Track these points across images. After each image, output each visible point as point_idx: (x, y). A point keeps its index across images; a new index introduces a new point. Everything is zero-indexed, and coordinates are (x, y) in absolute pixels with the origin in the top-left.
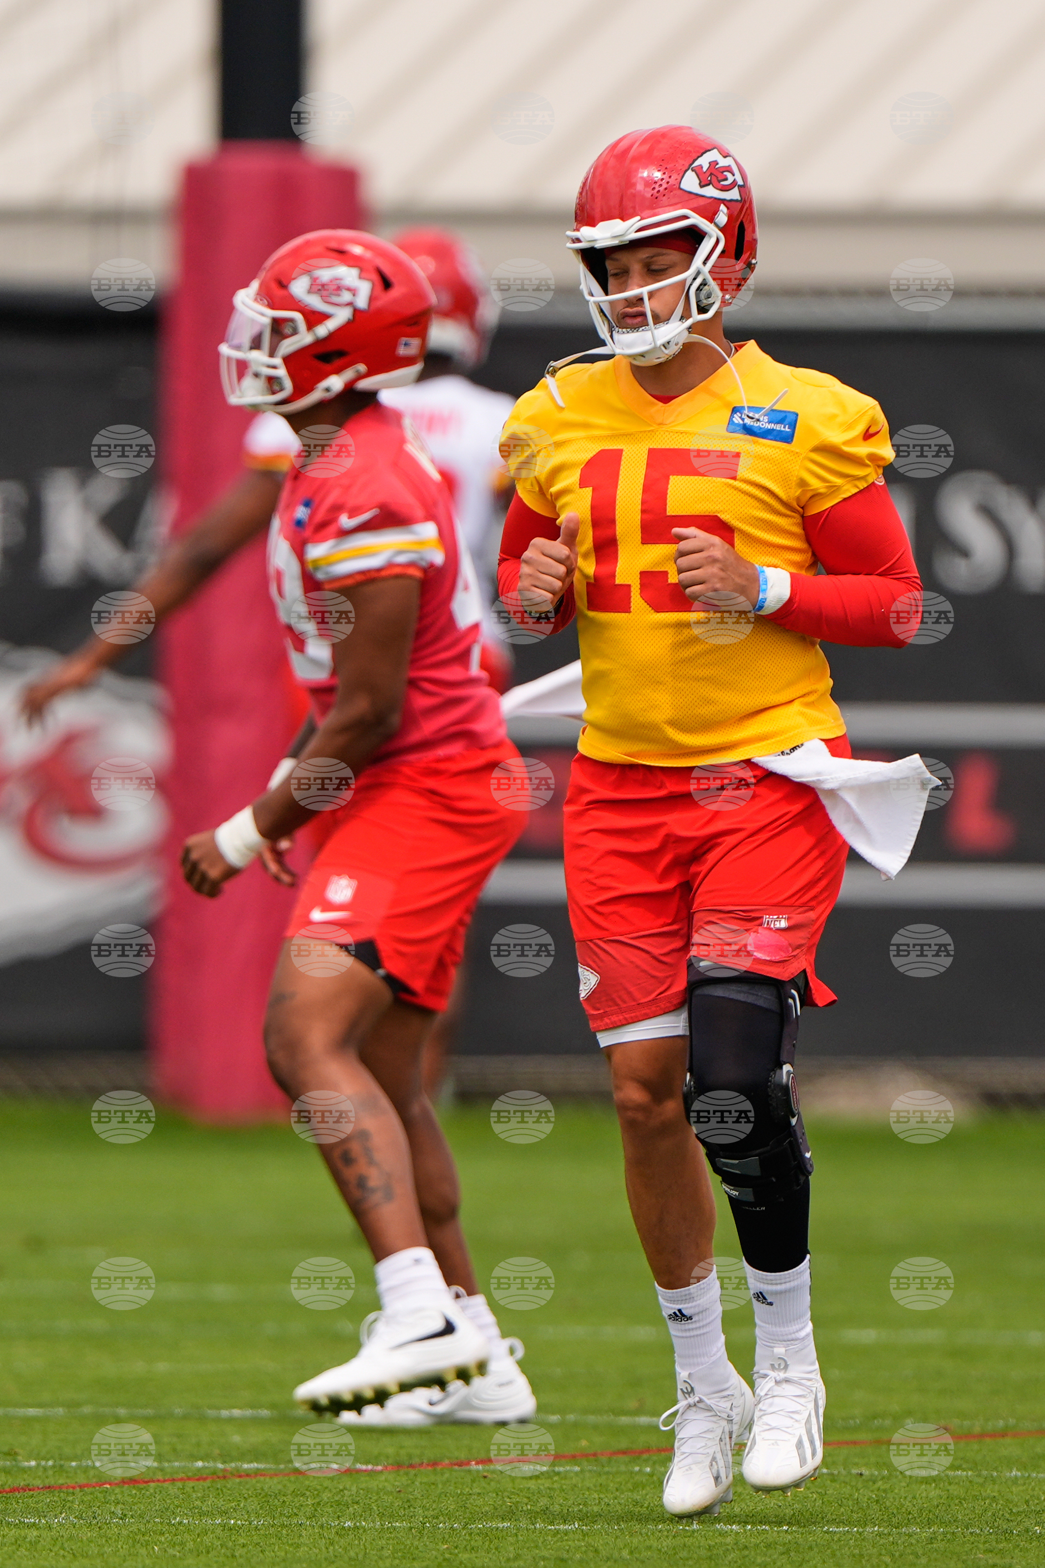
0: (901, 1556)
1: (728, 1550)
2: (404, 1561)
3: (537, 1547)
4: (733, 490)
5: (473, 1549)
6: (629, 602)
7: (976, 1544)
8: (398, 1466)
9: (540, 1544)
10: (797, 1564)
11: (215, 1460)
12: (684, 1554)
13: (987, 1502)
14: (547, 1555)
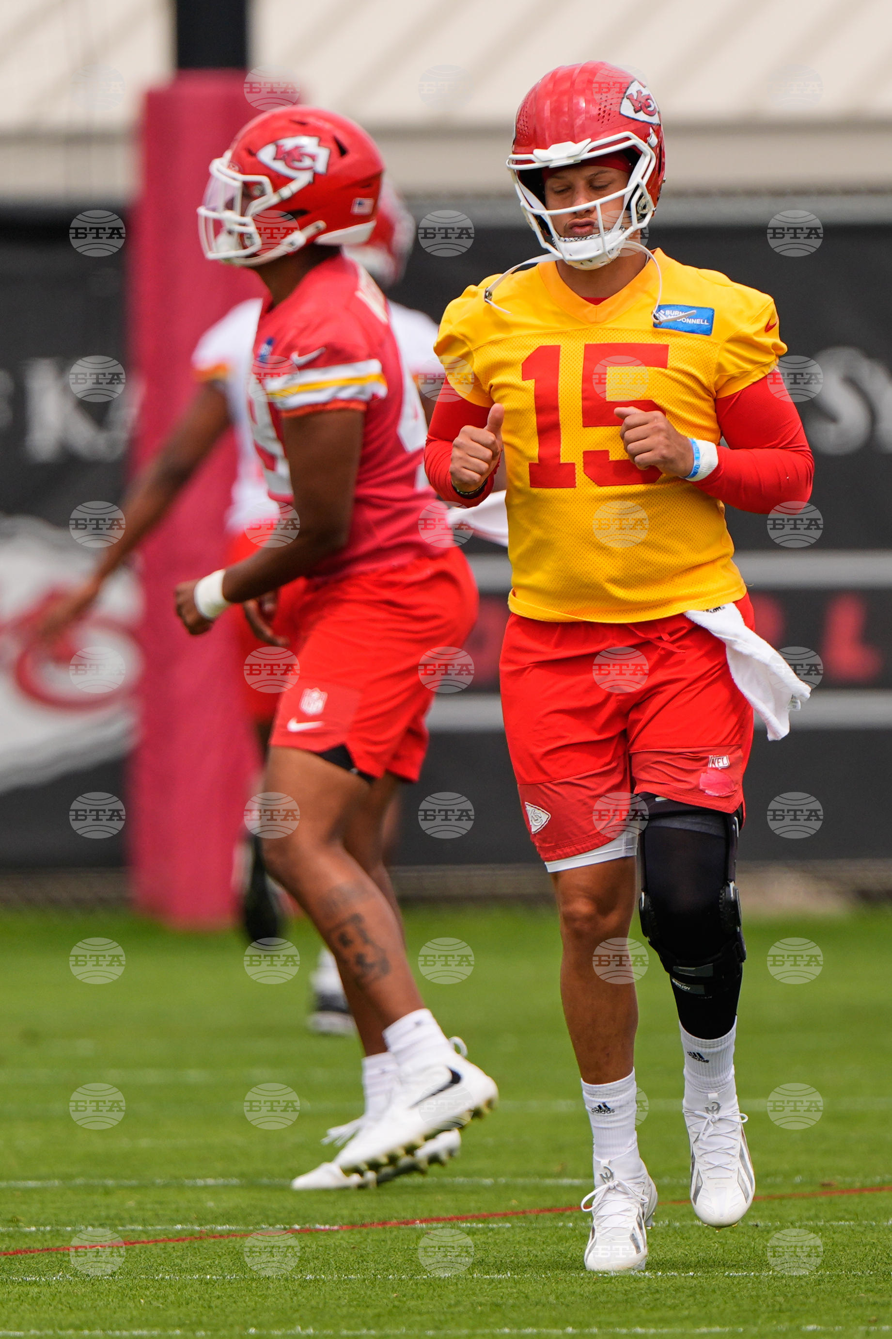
0: (793, 1296)
1: (641, 1294)
2: (359, 1309)
3: (474, 1294)
4: (664, 378)
5: (419, 1297)
6: (574, 479)
7: (858, 1285)
8: (353, 1225)
9: (477, 1292)
10: (703, 1305)
11: (192, 1223)
12: (603, 1298)
13: (868, 1247)
14: (484, 1301)
